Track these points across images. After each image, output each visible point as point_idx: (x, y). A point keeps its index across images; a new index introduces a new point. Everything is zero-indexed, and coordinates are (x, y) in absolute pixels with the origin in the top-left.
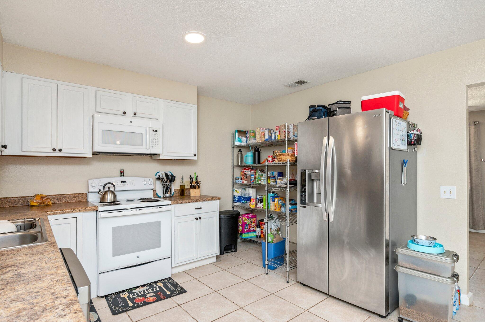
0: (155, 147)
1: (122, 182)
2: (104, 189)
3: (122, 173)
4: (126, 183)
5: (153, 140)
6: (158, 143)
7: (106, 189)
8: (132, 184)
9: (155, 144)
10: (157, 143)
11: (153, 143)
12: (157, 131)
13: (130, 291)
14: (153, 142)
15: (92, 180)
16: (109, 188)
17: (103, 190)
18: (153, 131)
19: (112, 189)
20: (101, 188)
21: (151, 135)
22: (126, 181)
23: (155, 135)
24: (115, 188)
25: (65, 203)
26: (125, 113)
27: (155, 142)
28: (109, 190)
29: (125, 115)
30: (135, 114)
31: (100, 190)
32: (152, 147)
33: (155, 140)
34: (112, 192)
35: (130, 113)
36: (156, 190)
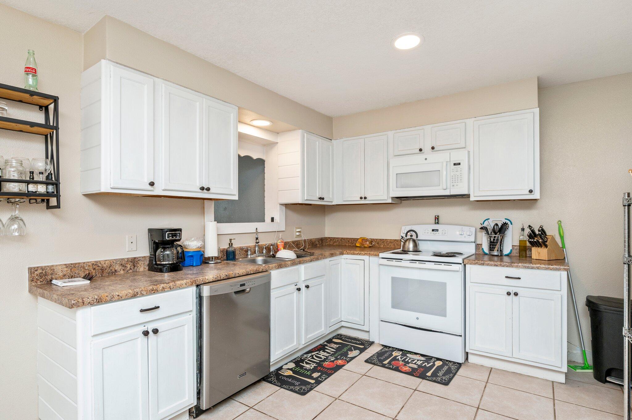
0: (457, 185)
1: (433, 230)
2: (406, 236)
3: (437, 220)
4: (438, 231)
5: (454, 177)
6: (461, 180)
7: (409, 237)
8: (445, 233)
9: (458, 182)
10: (459, 181)
11: (454, 181)
12: (459, 164)
13: (405, 352)
14: (454, 179)
15: (405, 227)
16: (411, 236)
17: (405, 238)
18: (455, 164)
19: (414, 237)
20: (404, 236)
21: (451, 170)
22: (438, 230)
23: (457, 170)
24: (417, 237)
25: (384, 248)
26: (421, 150)
27: (456, 179)
28: (411, 238)
29: (422, 152)
30: (433, 148)
31: (402, 237)
32: (453, 185)
33: (456, 177)
34: (414, 241)
35: (427, 148)
36: (482, 244)
